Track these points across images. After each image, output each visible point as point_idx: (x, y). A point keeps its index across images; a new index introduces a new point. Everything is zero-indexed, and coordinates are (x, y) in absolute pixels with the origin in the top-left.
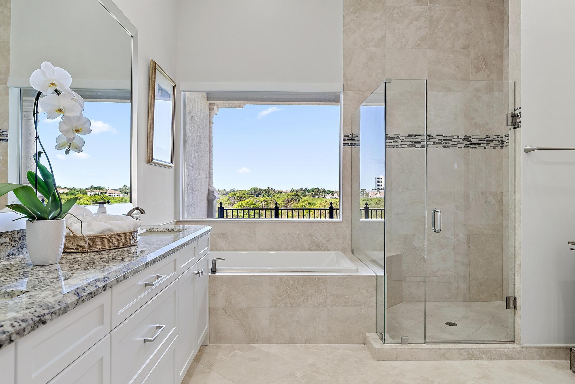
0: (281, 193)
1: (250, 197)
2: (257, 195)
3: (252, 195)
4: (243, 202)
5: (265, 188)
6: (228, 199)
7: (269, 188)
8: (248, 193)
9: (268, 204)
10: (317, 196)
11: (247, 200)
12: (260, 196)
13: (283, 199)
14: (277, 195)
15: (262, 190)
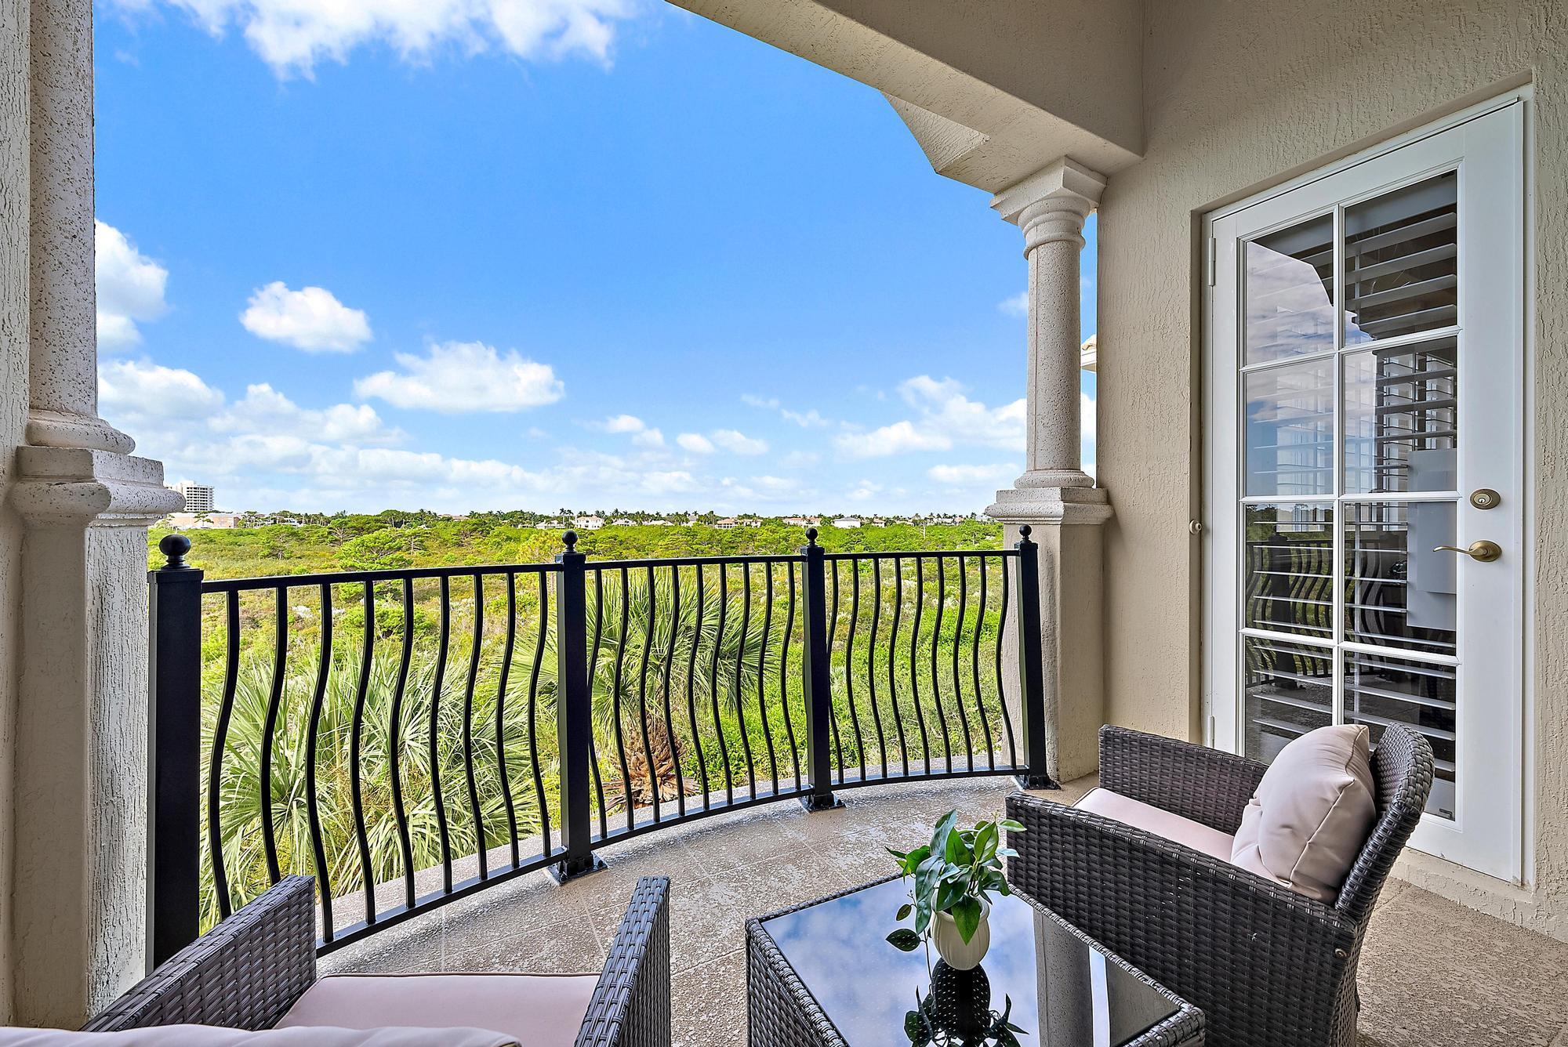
0: (449, 519)
1: (381, 527)
2: (398, 525)
3: (388, 525)
4: (366, 537)
5: (414, 510)
6: (330, 533)
7: (422, 510)
8: (377, 521)
9: (422, 542)
10: (520, 526)
11: (376, 534)
12: (403, 525)
13: (455, 532)
14: (442, 524)
15: (408, 514)
